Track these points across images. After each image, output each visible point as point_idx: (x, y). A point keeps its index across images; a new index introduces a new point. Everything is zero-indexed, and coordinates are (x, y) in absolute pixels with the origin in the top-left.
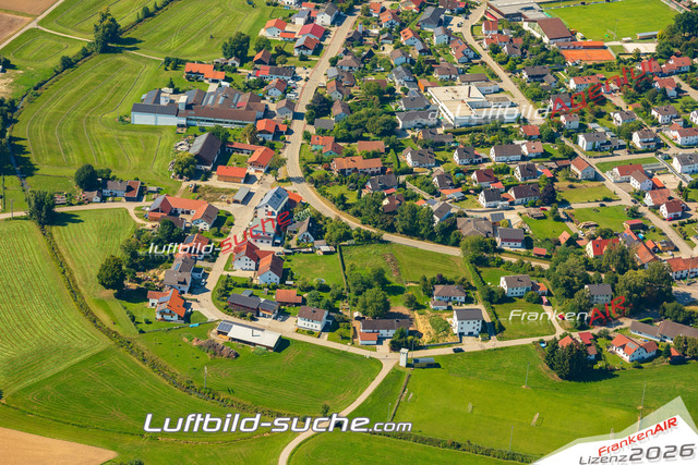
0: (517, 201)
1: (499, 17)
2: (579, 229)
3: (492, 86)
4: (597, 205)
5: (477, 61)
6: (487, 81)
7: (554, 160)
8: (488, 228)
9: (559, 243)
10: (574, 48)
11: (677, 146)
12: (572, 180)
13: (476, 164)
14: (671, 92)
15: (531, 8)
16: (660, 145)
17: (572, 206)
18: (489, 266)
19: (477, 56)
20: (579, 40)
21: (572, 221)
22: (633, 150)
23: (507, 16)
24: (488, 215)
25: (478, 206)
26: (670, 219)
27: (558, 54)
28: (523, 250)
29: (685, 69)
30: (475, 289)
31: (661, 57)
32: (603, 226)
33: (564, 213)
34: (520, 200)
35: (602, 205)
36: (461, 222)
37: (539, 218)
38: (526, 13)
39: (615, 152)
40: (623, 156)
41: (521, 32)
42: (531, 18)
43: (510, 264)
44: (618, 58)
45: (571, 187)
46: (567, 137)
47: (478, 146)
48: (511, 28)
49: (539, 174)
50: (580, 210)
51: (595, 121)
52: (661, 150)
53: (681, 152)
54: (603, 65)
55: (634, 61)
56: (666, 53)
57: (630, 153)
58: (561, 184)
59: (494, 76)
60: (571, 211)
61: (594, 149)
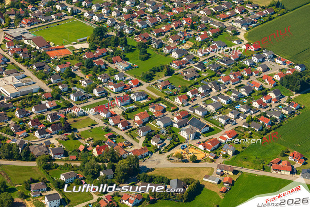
0: (53, 133)
1: (12, 39)
2: (86, 142)
3: (21, 75)
4: (89, 128)
5: (9, 62)
6: (18, 72)
7: (62, 108)
8: (45, 149)
9: (80, 151)
10: (52, 50)
11: (114, 93)
12: (74, 117)
13: (27, 116)
14: (103, 66)
15: (26, 33)
16: (107, 94)
17: (79, 130)
18: (51, 169)
19: (9, 60)
20: (53, 46)
21: (81, 139)
22: (95, 98)
23: (15, 38)
24: (42, 142)
25: (36, 138)
26: (124, 130)
27: (46, 54)
28: (64, 158)
29: (105, 54)
30: (49, 182)
31: (92, 50)
32: (97, 139)
33: (76, 135)
34: (55, 132)
35: (92, 128)
36: (31, 148)
37: (66, 140)
38: (24, 35)
39: (88, 100)
40: (92, 101)
41: (25, 45)
42: (27, 37)
43: (61, 166)
44: (74, 53)
45: (75, 121)
46: (64, 96)
47: (25, 107)
48: (19, 44)
49: (59, 117)
50: (83, 132)
51: (74, 86)
52: (108, 96)
53: (117, 95)
54: (68, 57)
55: (81, 53)
56: (94, 47)
57: (95, 99)
58: (70, 120)
59: (20, 69)
60: (79, 133)
61: (79, 100)
